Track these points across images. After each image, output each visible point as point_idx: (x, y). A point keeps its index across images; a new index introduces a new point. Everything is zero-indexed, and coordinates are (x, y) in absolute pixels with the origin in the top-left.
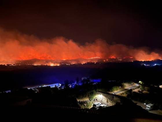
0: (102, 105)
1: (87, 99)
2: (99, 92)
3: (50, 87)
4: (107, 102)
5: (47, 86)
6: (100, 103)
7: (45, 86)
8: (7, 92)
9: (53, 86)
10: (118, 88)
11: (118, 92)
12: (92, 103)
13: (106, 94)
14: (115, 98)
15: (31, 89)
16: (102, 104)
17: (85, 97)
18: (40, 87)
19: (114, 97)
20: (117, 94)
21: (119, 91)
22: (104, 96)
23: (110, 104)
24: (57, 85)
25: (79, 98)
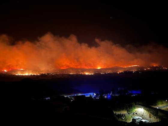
0: (143, 121)
1: (124, 112)
2: (140, 105)
3: (84, 96)
4: (150, 117)
5: (82, 95)
6: (141, 118)
7: (80, 94)
8: (47, 99)
9: (88, 95)
10: (164, 102)
11: (164, 107)
12: (132, 116)
13: (147, 109)
14: (160, 114)
15: (67, 97)
16: (143, 119)
17: (123, 109)
18: (76, 95)
19: (159, 111)
20: (163, 109)
21: (165, 105)
22: (145, 109)
23: (154, 120)
24: (91, 94)
25: (116, 111)
